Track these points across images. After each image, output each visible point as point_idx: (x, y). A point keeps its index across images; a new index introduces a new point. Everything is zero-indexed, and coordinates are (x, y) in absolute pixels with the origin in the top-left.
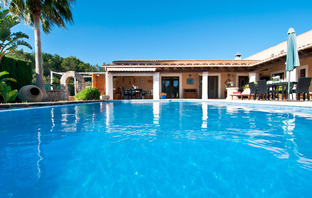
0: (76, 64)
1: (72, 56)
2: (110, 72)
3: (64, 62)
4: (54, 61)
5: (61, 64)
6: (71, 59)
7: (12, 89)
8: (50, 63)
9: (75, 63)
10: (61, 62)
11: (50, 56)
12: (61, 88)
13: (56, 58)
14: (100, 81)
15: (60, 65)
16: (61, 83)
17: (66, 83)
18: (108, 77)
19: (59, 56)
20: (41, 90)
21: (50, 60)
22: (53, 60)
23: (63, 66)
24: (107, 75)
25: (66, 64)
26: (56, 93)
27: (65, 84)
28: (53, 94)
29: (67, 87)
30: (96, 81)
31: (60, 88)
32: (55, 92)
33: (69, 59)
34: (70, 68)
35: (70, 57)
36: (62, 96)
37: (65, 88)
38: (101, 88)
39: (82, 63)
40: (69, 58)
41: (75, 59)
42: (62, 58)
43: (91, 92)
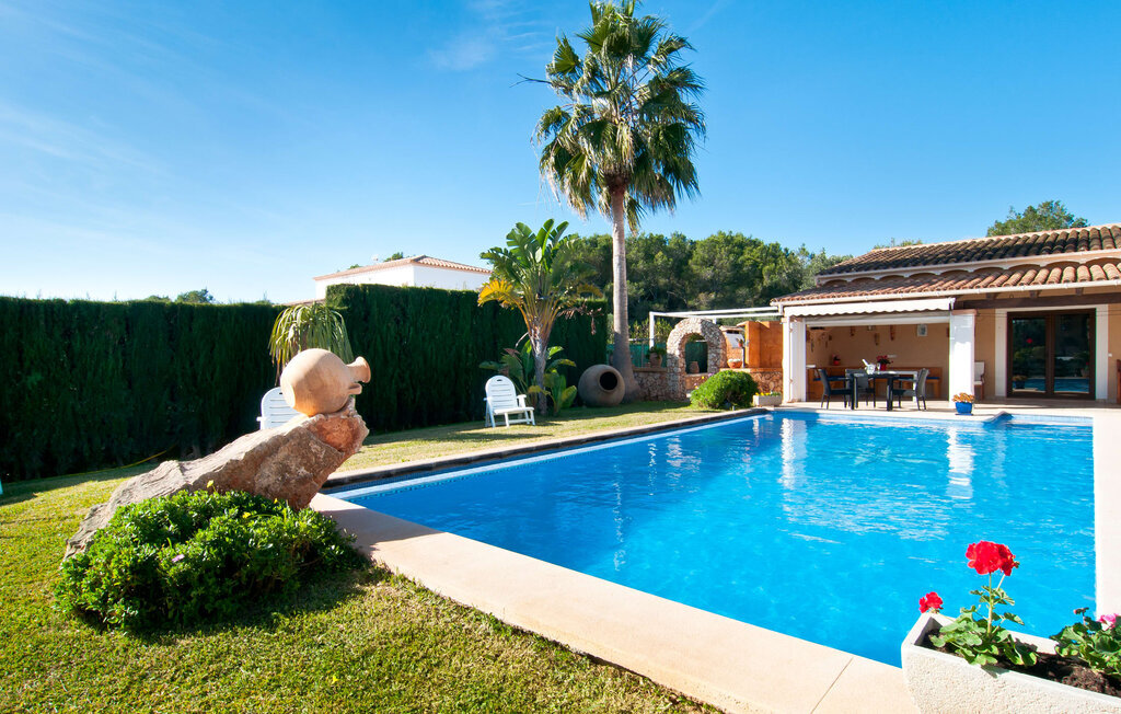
0: (732, 258)
1: (720, 233)
2: (792, 318)
3: (699, 254)
4: (672, 257)
5: (690, 261)
6: (717, 242)
7: (568, 385)
8: (660, 262)
9: (730, 252)
10: (690, 256)
11: (660, 241)
12: (669, 363)
13: (678, 244)
14: (771, 341)
15: (687, 264)
16: (668, 351)
17: (680, 349)
18: (791, 330)
19: (684, 238)
20: (621, 377)
21: (660, 253)
22: (668, 252)
23: (694, 267)
24: (786, 325)
25: (703, 260)
26: (657, 376)
27: (677, 353)
28: (650, 378)
29: (683, 360)
30: (761, 340)
31: (665, 364)
32: (654, 372)
33: (712, 244)
34: (714, 270)
35: (715, 234)
36: (670, 383)
37: (676, 362)
38: (773, 360)
39: (755, 244)
40: (713, 241)
41: (729, 241)
42: (692, 242)
43: (730, 386)
